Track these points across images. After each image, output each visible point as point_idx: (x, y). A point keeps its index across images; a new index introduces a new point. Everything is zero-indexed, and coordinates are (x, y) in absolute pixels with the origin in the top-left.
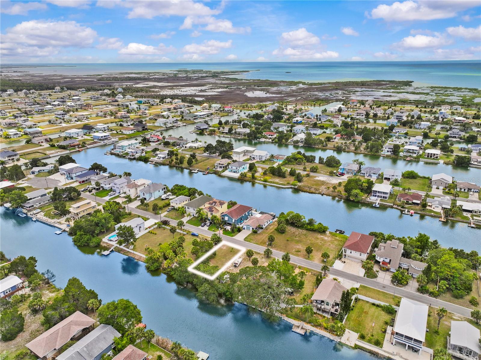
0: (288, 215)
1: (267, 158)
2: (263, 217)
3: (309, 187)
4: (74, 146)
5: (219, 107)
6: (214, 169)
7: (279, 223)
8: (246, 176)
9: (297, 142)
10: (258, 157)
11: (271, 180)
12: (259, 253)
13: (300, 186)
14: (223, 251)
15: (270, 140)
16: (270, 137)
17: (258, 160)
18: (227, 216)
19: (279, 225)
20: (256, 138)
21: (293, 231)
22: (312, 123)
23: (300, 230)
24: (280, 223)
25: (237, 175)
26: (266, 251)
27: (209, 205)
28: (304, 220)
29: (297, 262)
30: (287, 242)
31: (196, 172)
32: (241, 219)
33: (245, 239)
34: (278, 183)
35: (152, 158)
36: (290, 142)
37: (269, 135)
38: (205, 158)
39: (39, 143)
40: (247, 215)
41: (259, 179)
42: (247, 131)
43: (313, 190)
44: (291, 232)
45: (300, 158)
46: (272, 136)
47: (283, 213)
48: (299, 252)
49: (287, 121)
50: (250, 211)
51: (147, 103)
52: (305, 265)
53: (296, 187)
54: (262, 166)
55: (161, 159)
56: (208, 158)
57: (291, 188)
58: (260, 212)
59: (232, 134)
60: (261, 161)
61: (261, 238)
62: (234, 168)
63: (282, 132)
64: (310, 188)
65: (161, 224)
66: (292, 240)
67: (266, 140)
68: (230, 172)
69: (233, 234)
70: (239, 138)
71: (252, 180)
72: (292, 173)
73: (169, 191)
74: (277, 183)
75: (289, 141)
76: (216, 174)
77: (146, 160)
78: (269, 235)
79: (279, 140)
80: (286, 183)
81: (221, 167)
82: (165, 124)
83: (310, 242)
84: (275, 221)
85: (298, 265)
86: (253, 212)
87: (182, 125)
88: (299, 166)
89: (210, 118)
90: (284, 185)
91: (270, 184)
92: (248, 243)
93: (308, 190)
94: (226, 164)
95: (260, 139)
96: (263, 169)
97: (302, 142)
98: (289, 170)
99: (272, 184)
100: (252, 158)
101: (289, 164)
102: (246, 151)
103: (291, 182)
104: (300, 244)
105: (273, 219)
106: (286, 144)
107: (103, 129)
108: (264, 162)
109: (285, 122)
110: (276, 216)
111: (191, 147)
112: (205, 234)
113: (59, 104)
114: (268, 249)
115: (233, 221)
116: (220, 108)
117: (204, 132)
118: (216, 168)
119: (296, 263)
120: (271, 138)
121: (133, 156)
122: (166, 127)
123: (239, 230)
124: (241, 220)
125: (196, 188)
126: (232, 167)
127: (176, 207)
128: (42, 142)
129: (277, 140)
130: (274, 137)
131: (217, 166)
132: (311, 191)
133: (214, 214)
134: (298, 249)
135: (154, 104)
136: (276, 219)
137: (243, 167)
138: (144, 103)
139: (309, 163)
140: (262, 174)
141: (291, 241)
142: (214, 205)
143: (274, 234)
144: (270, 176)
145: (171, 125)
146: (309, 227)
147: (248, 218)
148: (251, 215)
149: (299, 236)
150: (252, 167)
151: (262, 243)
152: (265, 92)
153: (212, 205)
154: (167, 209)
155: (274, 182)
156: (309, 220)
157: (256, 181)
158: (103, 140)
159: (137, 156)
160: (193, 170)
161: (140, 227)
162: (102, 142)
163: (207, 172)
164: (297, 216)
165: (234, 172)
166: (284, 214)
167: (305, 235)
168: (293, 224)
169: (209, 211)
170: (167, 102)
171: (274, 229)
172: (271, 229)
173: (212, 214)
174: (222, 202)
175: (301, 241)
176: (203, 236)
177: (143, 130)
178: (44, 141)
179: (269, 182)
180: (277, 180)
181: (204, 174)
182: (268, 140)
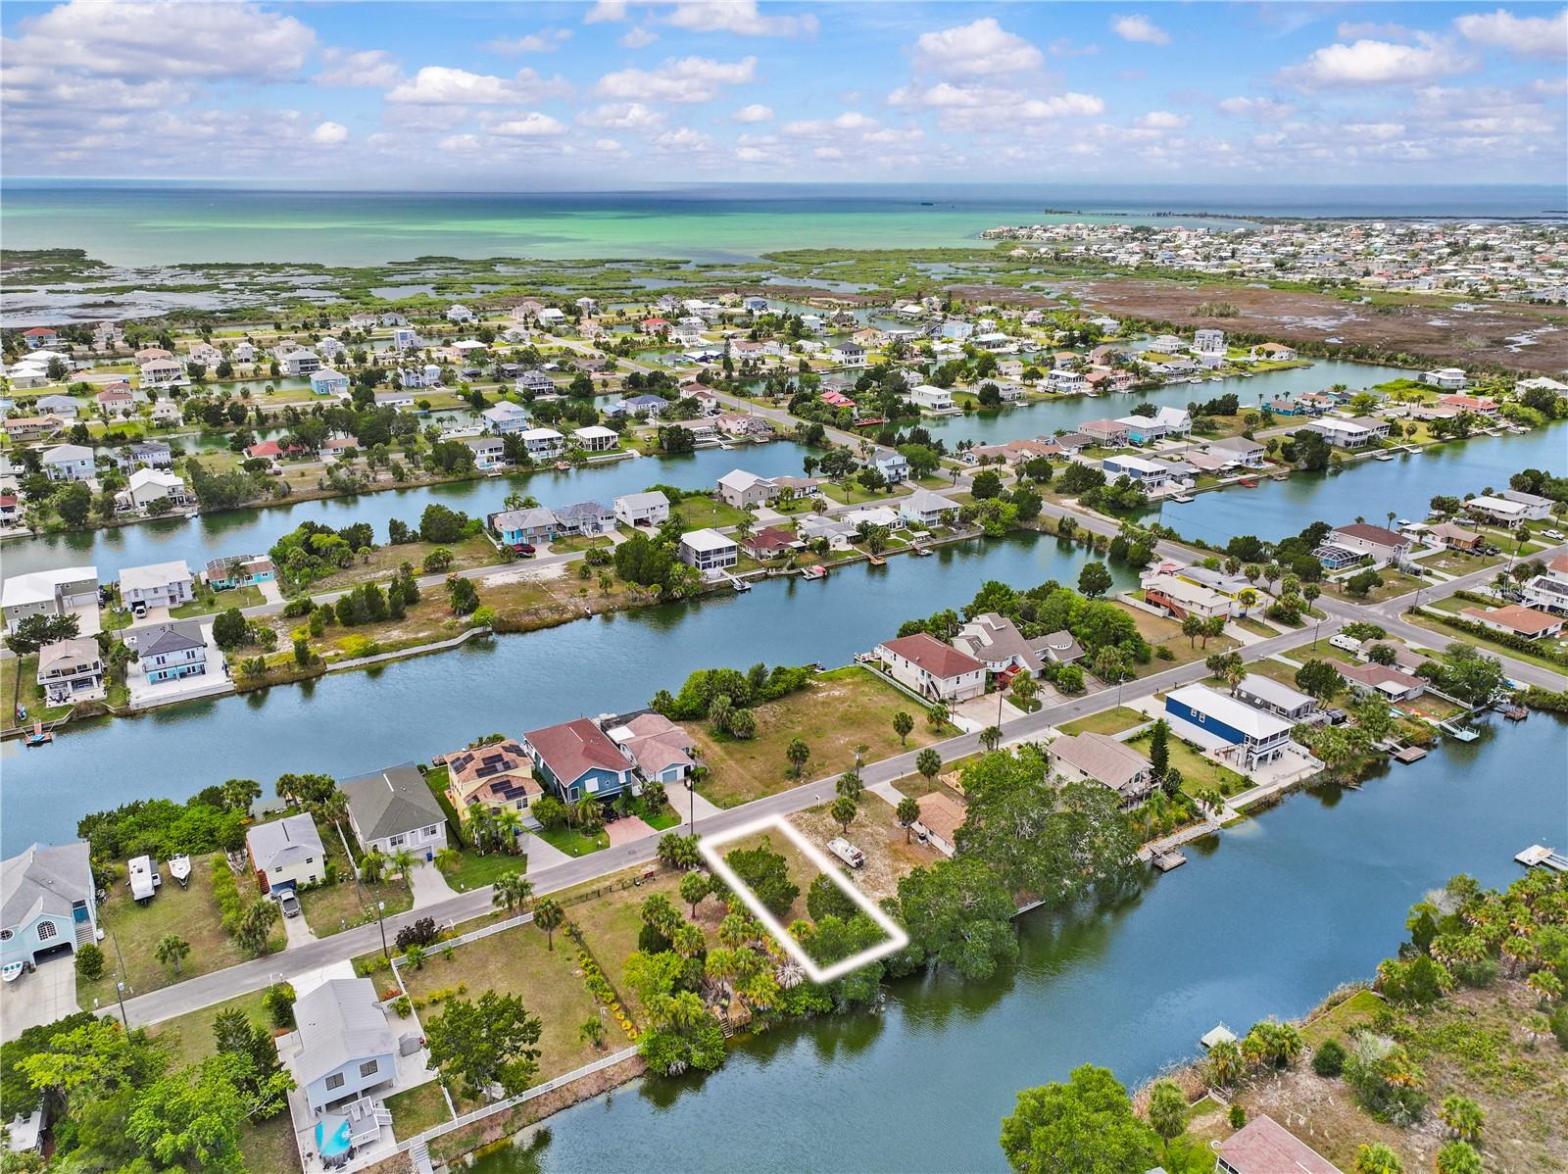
6: (53, 705)
8: (264, 668)
9: (167, 504)
10: (163, 592)
17: (167, 604)
22: (56, 430)
46: (9, 510)
53: (489, 628)
62: (176, 657)
74: (419, 642)
80: (442, 630)
91: (395, 654)
94: (102, 662)
97: (180, 502)
99: (404, 652)
118: (54, 696)
126: (161, 661)
129: (58, 519)
130: (19, 513)
133: (532, 798)
140: (305, 636)
142: (506, 769)
144: (345, 633)
153: (495, 772)
155: (401, 643)
157: (329, 667)
165: (183, 675)
169: (508, 798)
173: (522, 803)
179: (385, 649)
181: (36, 745)
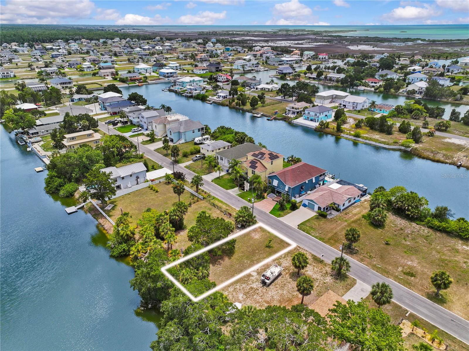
0: (393, 193)
1: (365, 107)
2: (343, 190)
3: (432, 152)
4: (135, 80)
5: (312, 55)
6: (284, 114)
7: (374, 206)
8: (327, 127)
9: (413, 92)
10: (351, 104)
11: (366, 135)
12: (321, 262)
13: (416, 149)
14: (251, 242)
15: (373, 89)
16: (374, 84)
17: (351, 108)
18: (277, 179)
19: (372, 209)
20: (352, 85)
21: (401, 224)
22: (436, 73)
23: (414, 224)
24: (376, 206)
25: (314, 125)
26: (336, 262)
27: (253, 158)
28: (425, 206)
29: (407, 301)
30: (385, 246)
31: (259, 116)
32: (302, 188)
33: (300, 226)
34: (378, 140)
35: (210, 97)
36: (401, 93)
37: (372, 82)
38: (275, 102)
39: (105, 76)
40: (314, 181)
41: (348, 132)
42: (342, 76)
43: (440, 157)
44: (396, 226)
45: (418, 109)
46: (375, 83)
47: (382, 188)
48: (412, 275)
49: (399, 71)
50: (321, 176)
51: (235, 51)
52: (426, 316)
53: (409, 149)
54: (355, 117)
55: (221, 99)
56: (280, 102)
57: (400, 150)
58: (338, 180)
59: (320, 80)
60: (355, 110)
61: (332, 229)
62: (312, 114)
63: (392, 79)
64: (435, 153)
65: (172, 176)
66: (397, 245)
67: (366, 88)
68: (305, 119)
69: (280, 213)
70: (329, 85)
71: (335, 133)
72: (403, 130)
73: (209, 133)
74: (376, 141)
75: (401, 91)
76: (285, 121)
77: (203, 99)
78: (349, 225)
79: (385, 89)
80: (391, 141)
81: (294, 113)
82: (243, 66)
83: (438, 256)
84: (365, 201)
85: (410, 311)
86: (327, 178)
87: (264, 69)
88: (415, 121)
89: (298, 65)
90: (388, 144)
91: (364, 141)
92: (303, 235)
93: (431, 156)
94: (302, 109)
95: (358, 86)
96: (355, 119)
97: (421, 93)
98: (398, 125)
99: (367, 141)
100: (342, 106)
101: (399, 117)
102: (334, 96)
103: (400, 141)
104: (414, 257)
105: (362, 196)
106: (396, 95)
107: (175, 68)
108: (359, 111)
109: (396, 72)
110: (368, 191)
111: (263, 89)
112: (233, 204)
113: (149, 48)
114: (342, 259)
115: (287, 189)
116: (314, 55)
117: (287, 76)
118: (287, 113)
119: (404, 303)
120: (373, 86)
121: (190, 93)
122: (244, 70)
123: (294, 207)
124: (301, 190)
125: (246, 133)
126: (309, 113)
127: (207, 154)
128: (108, 75)
129: (382, 89)
130: (378, 85)
131: (290, 111)
132: (436, 159)
133: (257, 172)
134: (411, 267)
135: (241, 52)
136: (368, 197)
137: (325, 114)
138: (231, 51)
139: (433, 119)
140: (354, 126)
141: (394, 245)
142: (260, 158)
143: (360, 225)
144: (366, 130)
145: (250, 69)
146: (436, 222)
147: (315, 188)
148: (321, 183)
149: (413, 239)
150: (339, 115)
151: (332, 240)
152: (372, 46)
153: (257, 157)
154: (194, 157)
155: (371, 138)
156: (437, 209)
157: (342, 134)
158: (168, 77)
159: (195, 93)
160: (256, 114)
161: (138, 178)
162: (167, 79)
163: (274, 117)
164: (413, 197)
165: (311, 120)
166: (384, 190)
167: (426, 237)
168: (400, 212)
169: (250, 167)
170: (255, 50)
171: (360, 216)
172: (355, 215)
173: (253, 172)
174: (275, 154)
175: (417, 251)
176: (229, 206)
177: (217, 71)
178: (109, 74)
179: (363, 138)
180: (377, 136)
181: (268, 120)
182: (369, 89)
